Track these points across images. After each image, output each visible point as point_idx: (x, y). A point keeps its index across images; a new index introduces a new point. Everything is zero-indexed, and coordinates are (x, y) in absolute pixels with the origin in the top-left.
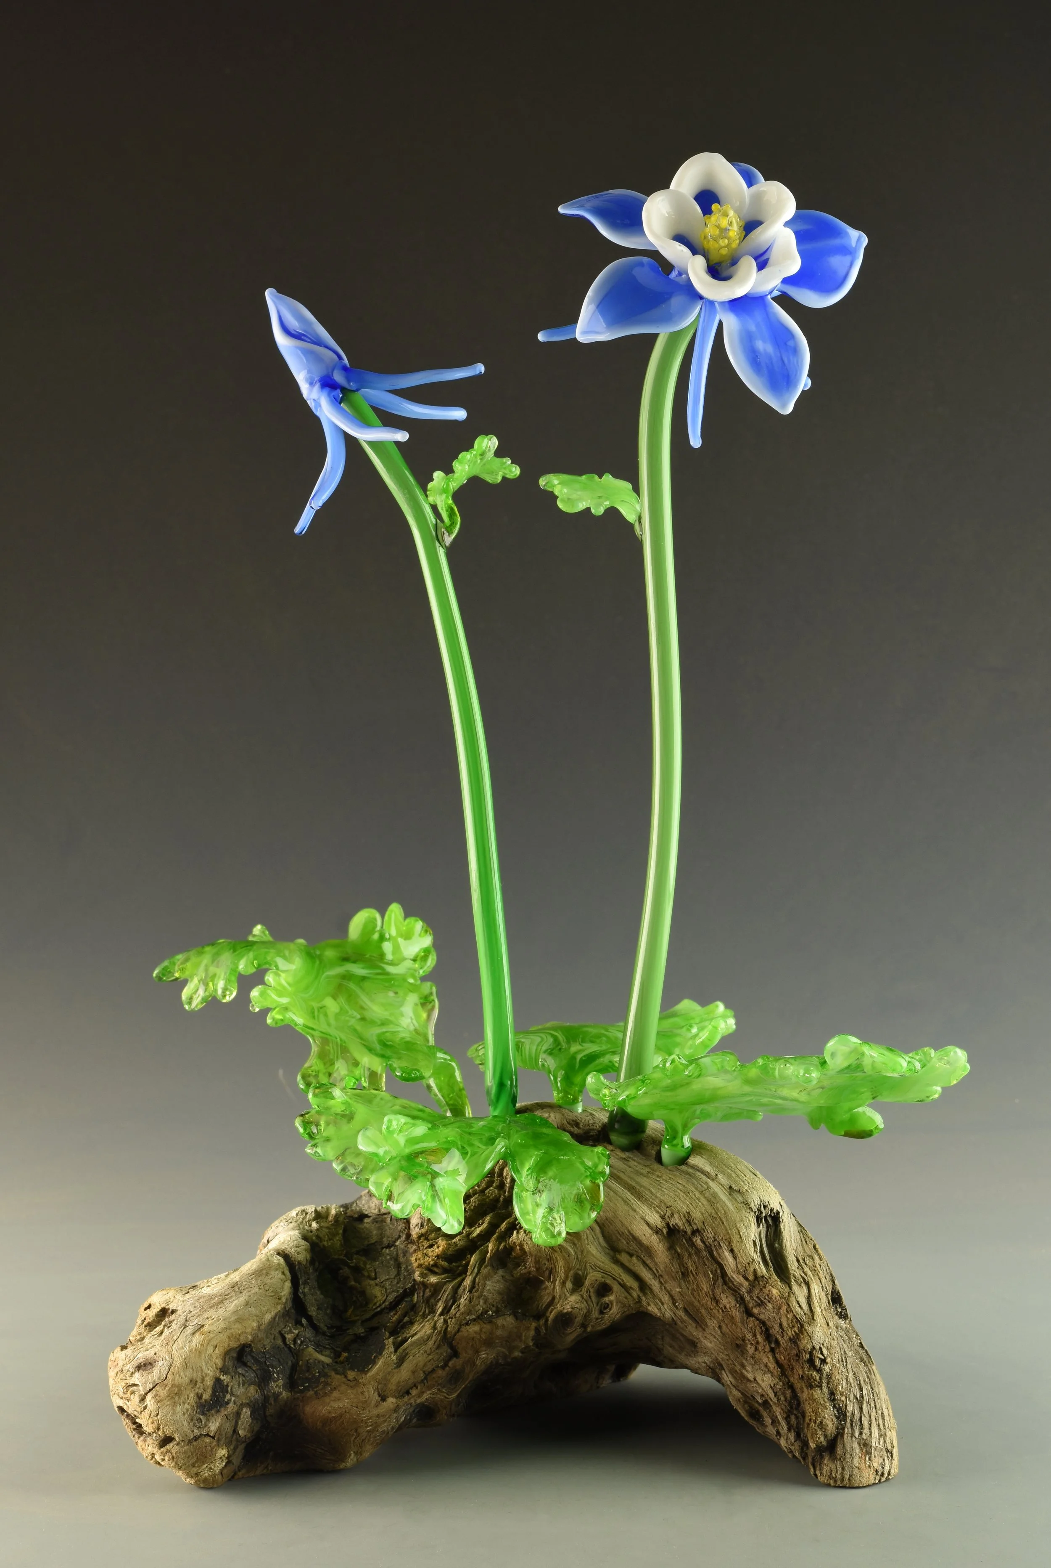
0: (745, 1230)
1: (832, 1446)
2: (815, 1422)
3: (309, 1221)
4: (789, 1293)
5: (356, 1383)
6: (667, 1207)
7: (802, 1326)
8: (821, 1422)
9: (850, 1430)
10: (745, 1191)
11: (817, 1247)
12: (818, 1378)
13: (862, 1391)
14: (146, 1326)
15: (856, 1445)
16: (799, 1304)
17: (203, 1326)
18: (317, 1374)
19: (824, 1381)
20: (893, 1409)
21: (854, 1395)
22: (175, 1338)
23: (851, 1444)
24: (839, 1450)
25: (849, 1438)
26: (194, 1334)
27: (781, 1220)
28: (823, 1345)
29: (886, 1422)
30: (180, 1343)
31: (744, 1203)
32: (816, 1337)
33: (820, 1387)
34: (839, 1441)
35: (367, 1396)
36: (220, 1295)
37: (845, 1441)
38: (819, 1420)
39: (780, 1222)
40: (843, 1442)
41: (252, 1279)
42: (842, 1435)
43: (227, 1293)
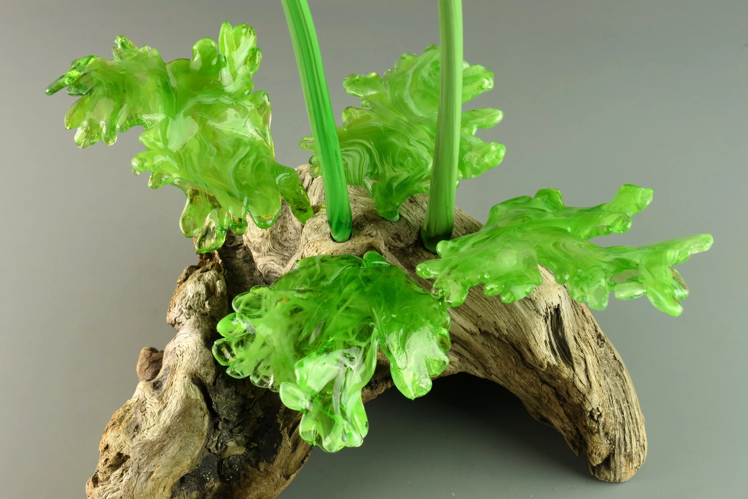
0: (538, 335)
1: (607, 462)
2: (595, 454)
3: (203, 302)
4: (573, 374)
5: (267, 473)
6: (478, 317)
7: (584, 396)
8: (600, 453)
9: (618, 450)
10: (534, 299)
11: (585, 311)
12: (596, 427)
13: (623, 414)
14: (108, 467)
15: (623, 459)
16: (581, 381)
17: (152, 473)
18: (237, 469)
19: (601, 428)
20: (641, 409)
21: (619, 422)
22: (133, 485)
23: (620, 459)
24: (612, 465)
25: (618, 456)
26: (147, 480)
27: (561, 310)
28: (599, 405)
29: (639, 425)
30: (138, 489)
31: (535, 310)
32: (594, 402)
33: (598, 432)
34: (611, 459)
35: (276, 481)
36: (159, 442)
37: (616, 458)
38: (598, 452)
39: (560, 311)
40: (614, 459)
41: (180, 422)
42: (614, 454)
43: (164, 439)
